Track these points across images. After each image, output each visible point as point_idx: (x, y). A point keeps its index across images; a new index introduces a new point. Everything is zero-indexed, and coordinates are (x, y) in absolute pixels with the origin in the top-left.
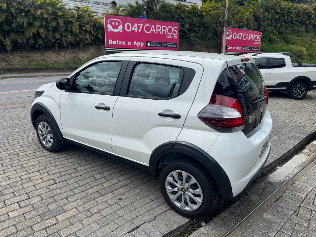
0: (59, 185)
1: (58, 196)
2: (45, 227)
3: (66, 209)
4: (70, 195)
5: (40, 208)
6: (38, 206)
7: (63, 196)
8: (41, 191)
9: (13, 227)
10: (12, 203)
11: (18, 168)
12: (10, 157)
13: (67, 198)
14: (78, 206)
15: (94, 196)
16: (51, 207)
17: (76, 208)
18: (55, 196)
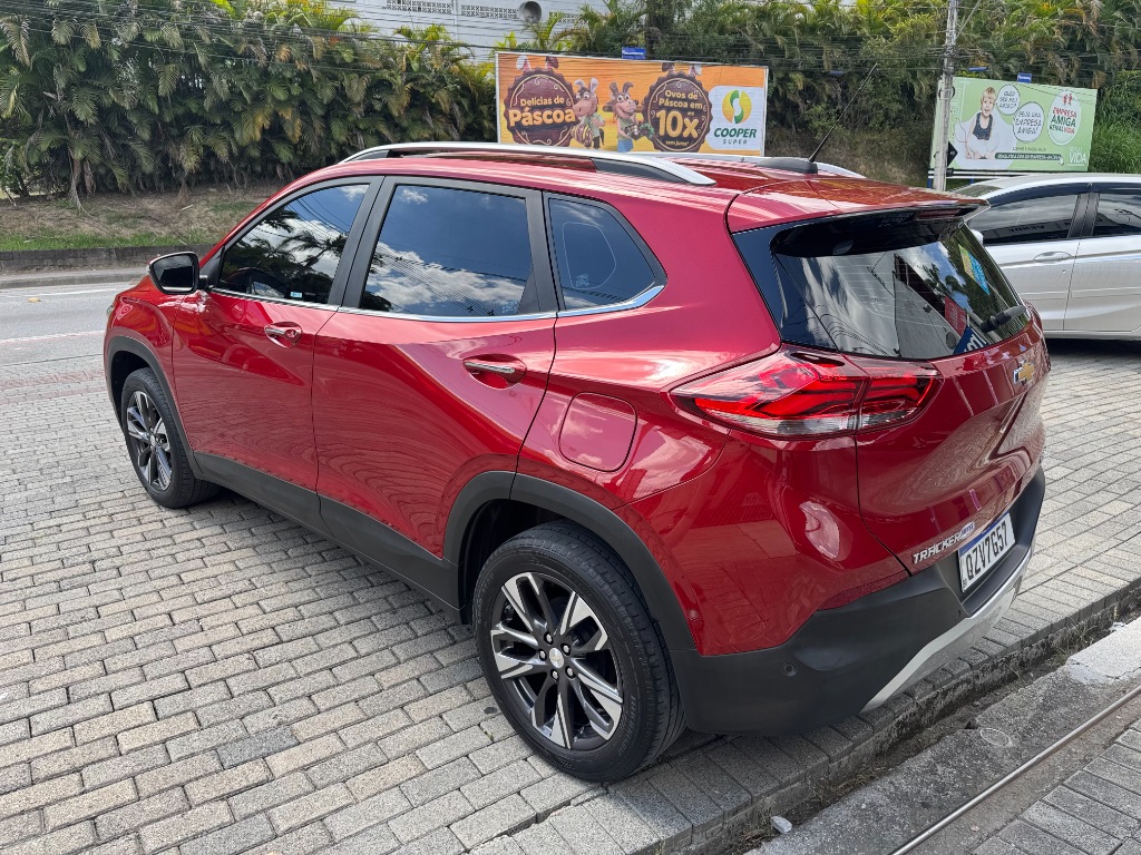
0: (291, 649)
1: (283, 687)
2: (228, 790)
3: (303, 735)
4: (324, 685)
5: (218, 724)
6: (215, 716)
7: (299, 687)
8: (230, 667)
9: (128, 783)
10: (134, 700)
11: (165, 583)
12: (148, 545)
13: (310, 697)
14: (344, 727)
15: (401, 694)
16: (256, 723)
17: (335, 731)
18: (273, 685)
